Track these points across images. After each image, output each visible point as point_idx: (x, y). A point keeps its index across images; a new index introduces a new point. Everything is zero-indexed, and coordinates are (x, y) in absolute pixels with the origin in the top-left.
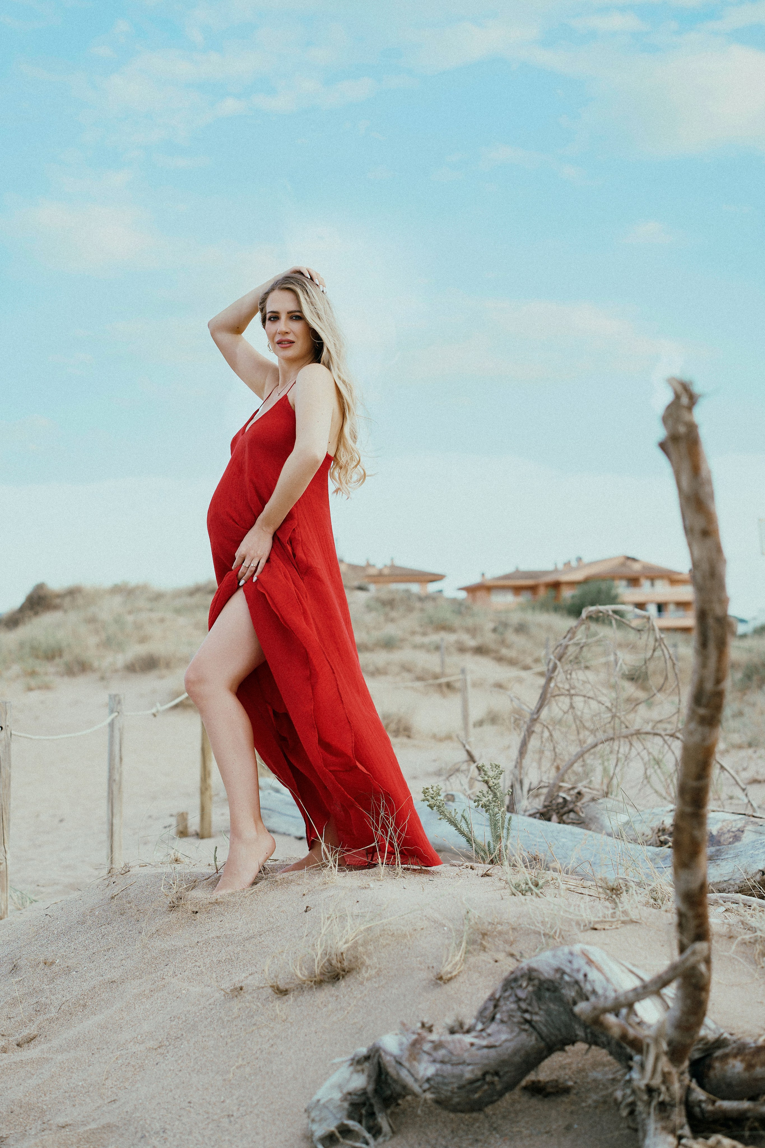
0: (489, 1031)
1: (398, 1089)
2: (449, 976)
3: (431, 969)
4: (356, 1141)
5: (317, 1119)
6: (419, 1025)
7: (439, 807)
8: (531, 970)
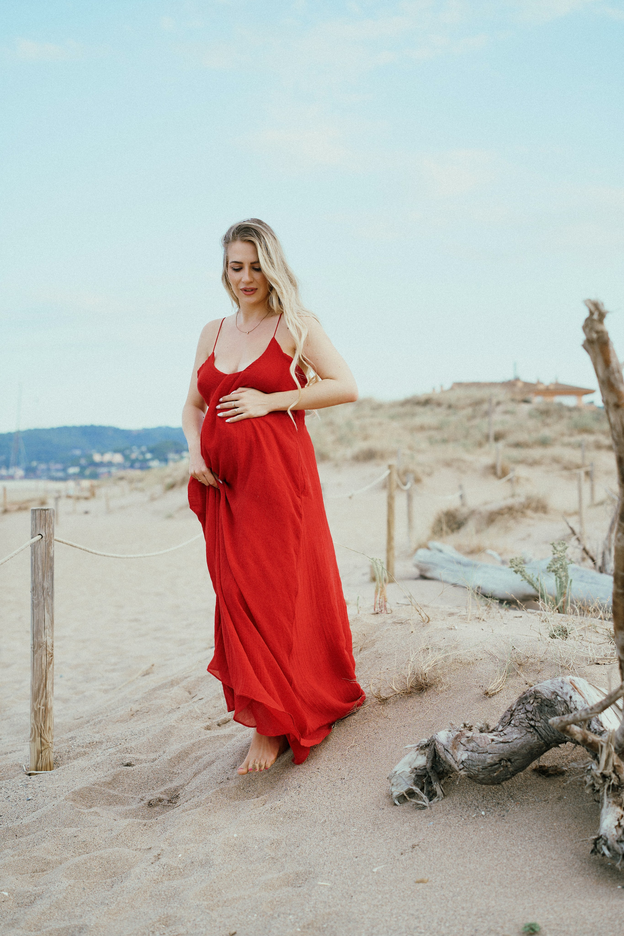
0: (505, 732)
1: (447, 767)
2: (493, 692)
3: (481, 687)
4: (418, 800)
5: (395, 784)
6: (462, 725)
7: (521, 572)
8: (536, 692)
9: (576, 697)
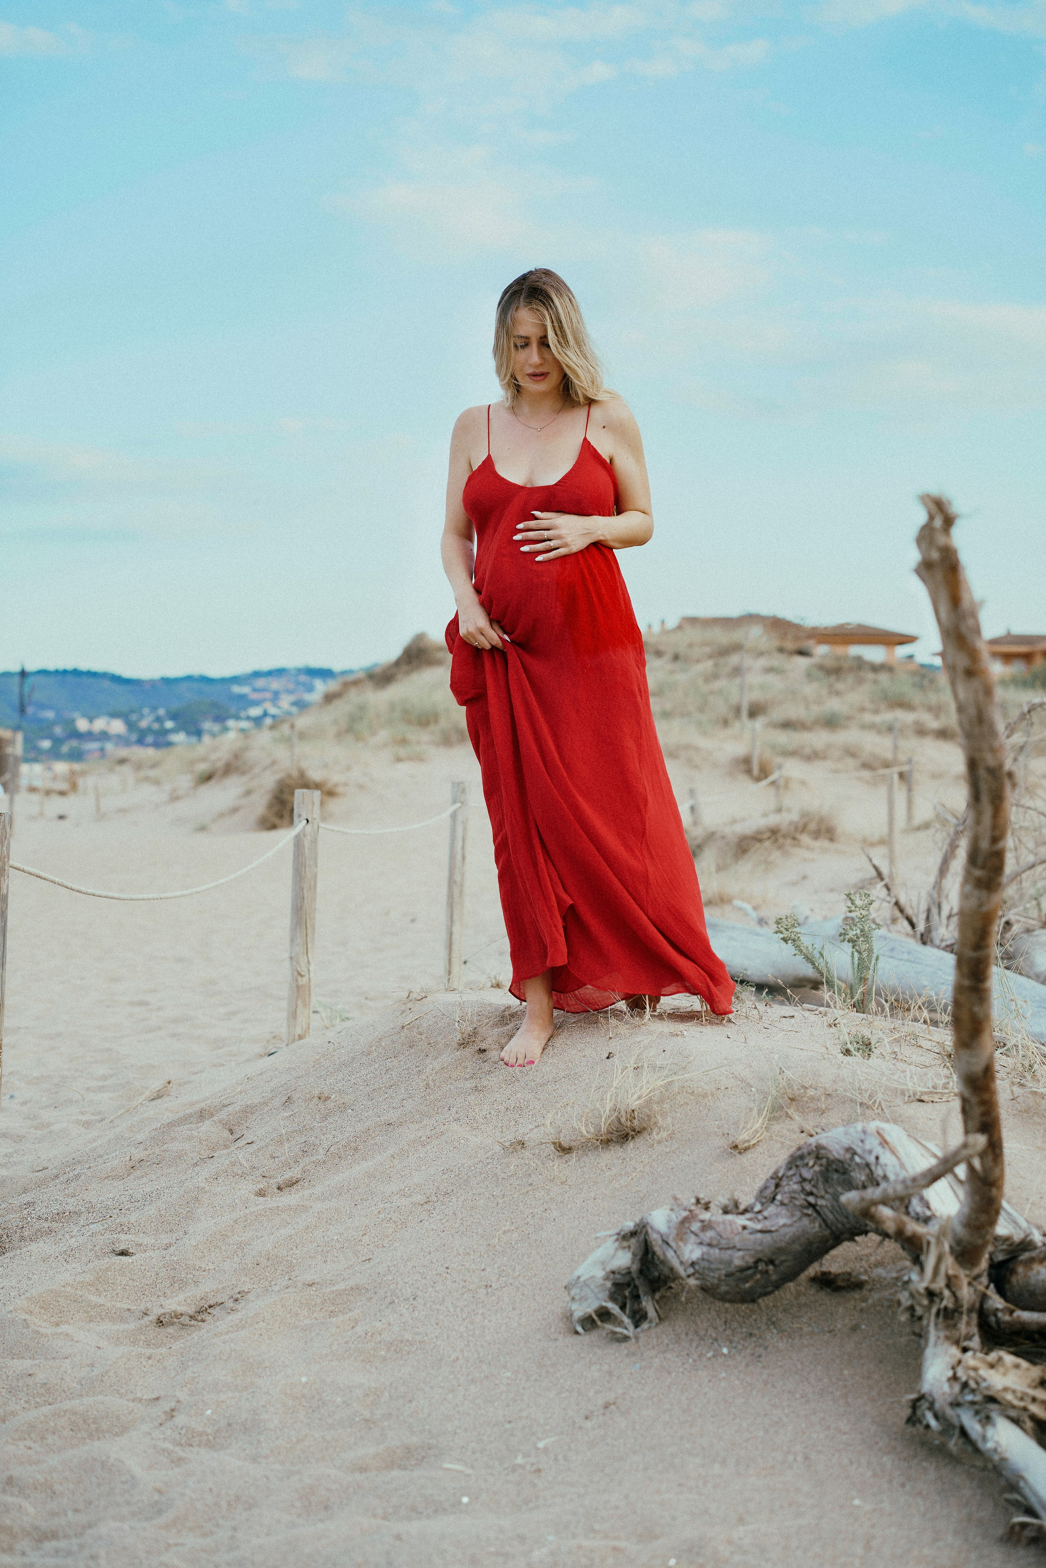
0: (765, 1213)
1: (666, 1271)
2: (746, 1145)
3: (726, 1135)
4: (616, 1326)
5: (577, 1297)
6: (693, 1200)
7: (794, 940)
8: (819, 1147)
9: (887, 1158)
